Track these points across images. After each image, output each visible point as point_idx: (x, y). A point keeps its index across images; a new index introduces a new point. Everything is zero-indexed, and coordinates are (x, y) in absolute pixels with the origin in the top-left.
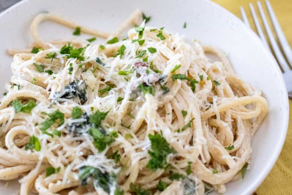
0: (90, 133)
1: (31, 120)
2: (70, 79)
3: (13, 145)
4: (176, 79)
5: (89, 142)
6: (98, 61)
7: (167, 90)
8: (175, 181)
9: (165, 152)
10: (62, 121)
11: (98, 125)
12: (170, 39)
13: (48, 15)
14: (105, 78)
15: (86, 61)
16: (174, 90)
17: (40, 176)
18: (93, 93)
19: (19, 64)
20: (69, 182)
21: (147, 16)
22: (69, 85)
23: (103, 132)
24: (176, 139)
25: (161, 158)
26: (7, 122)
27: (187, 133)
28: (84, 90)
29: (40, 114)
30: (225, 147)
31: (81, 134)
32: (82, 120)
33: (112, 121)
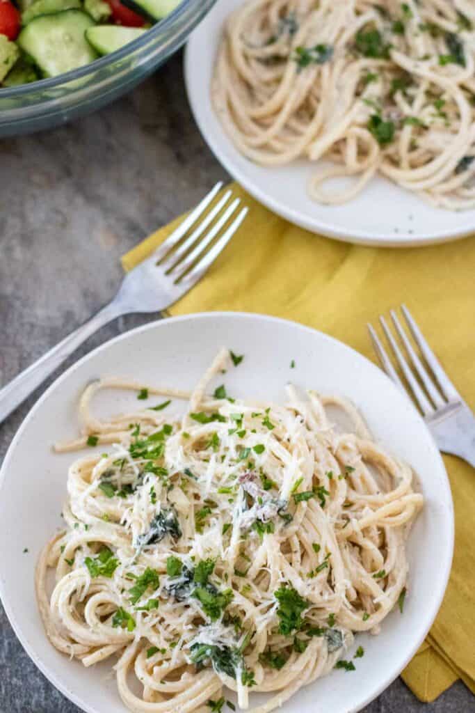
0: (197, 595)
1: (115, 586)
2: (155, 511)
3: (97, 624)
4: (299, 501)
5: (196, 608)
6: (188, 472)
7: (290, 518)
8: (315, 637)
9: (298, 609)
10: (157, 586)
11: (205, 583)
12: (281, 428)
13: (99, 385)
14: (201, 494)
15: (171, 474)
16: (299, 517)
17: (140, 657)
18: (188, 521)
19: (82, 491)
20: (179, 662)
21: (238, 354)
22: (155, 521)
23: (213, 591)
24: (310, 588)
25: (294, 616)
26: (83, 587)
27: (323, 575)
28: (176, 519)
29: (125, 576)
30: (373, 574)
31: (184, 598)
32: (182, 579)
33: (222, 571)
